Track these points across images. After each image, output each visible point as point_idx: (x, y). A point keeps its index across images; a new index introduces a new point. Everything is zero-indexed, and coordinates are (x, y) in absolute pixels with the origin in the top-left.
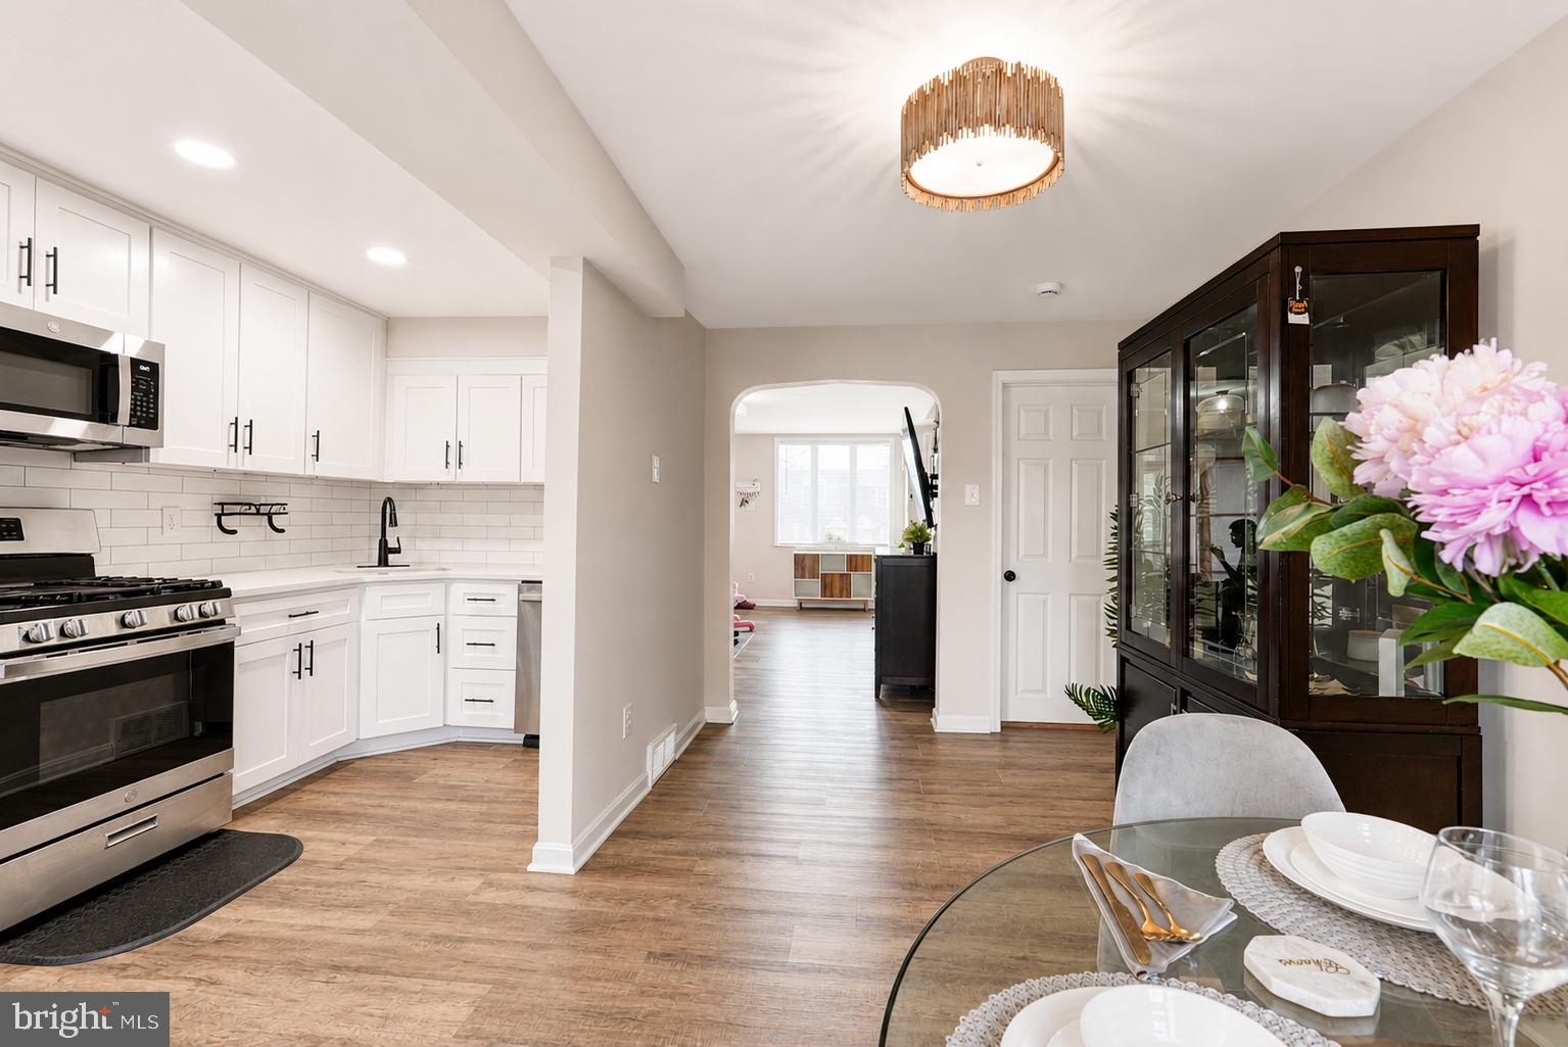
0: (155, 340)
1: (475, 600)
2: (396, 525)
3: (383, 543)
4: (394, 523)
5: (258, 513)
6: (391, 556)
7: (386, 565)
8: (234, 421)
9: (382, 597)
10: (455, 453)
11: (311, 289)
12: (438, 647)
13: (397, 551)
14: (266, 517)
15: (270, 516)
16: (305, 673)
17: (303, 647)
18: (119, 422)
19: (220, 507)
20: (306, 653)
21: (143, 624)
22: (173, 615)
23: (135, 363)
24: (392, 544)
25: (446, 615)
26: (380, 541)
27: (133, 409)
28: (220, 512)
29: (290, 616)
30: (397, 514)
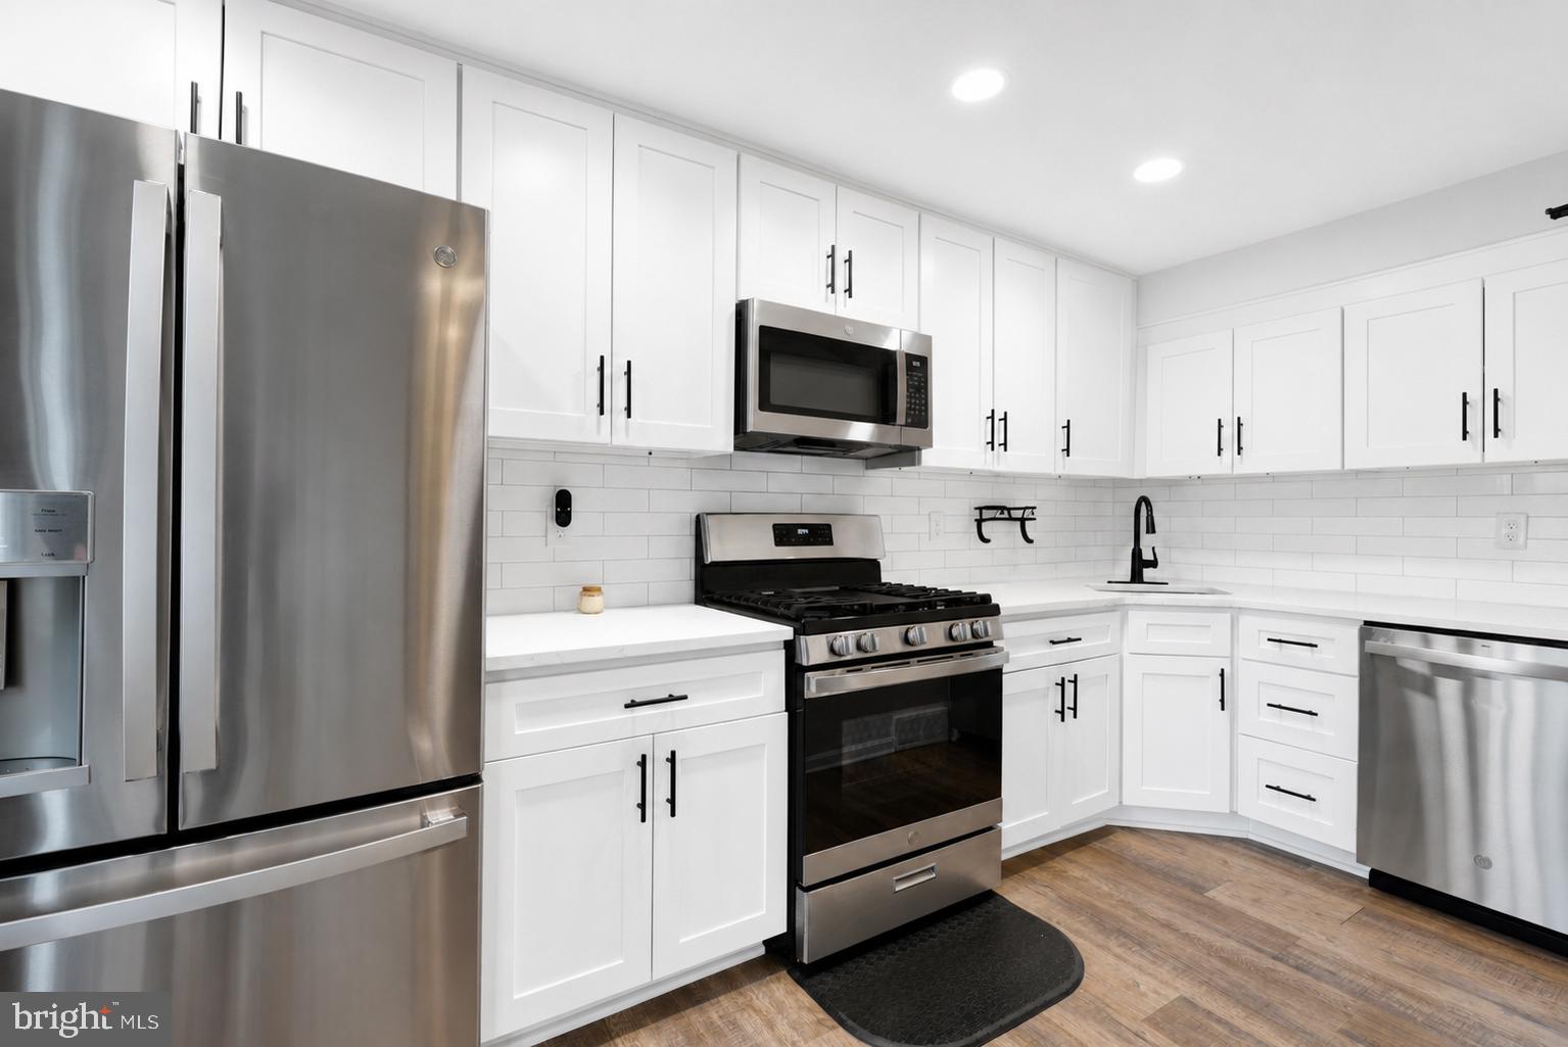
0: (924, 332)
1: (1280, 641)
2: (1154, 532)
3: (1137, 554)
4: (1151, 529)
5: (1011, 519)
6: (1148, 573)
7: (1141, 581)
8: (990, 415)
9: (1148, 625)
10: (1232, 435)
11: (1058, 254)
12: (1222, 701)
13: (1154, 564)
14: (1019, 523)
15: (1023, 521)
16: (1069, 714)
17: (1066, 682)
18: (898, 422)
19: (978, 511)
20: (1069, 688)
21: (923, 642)
22: (947, 631)
23: (910, 357)
24: (1147, 555)
25: (1232, 658)
26: (1134, 550)
27: (909, 409)
28: (978, 518)
29: (1053, 642)
30: (1155, 519)
